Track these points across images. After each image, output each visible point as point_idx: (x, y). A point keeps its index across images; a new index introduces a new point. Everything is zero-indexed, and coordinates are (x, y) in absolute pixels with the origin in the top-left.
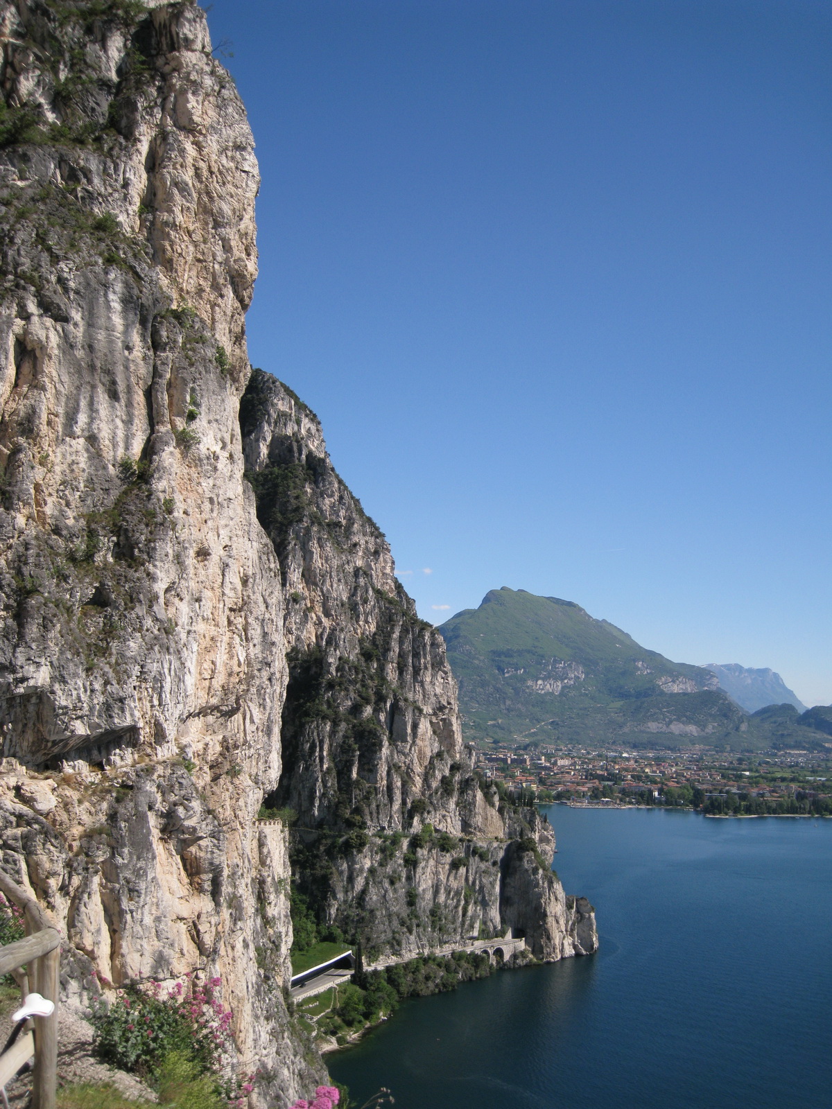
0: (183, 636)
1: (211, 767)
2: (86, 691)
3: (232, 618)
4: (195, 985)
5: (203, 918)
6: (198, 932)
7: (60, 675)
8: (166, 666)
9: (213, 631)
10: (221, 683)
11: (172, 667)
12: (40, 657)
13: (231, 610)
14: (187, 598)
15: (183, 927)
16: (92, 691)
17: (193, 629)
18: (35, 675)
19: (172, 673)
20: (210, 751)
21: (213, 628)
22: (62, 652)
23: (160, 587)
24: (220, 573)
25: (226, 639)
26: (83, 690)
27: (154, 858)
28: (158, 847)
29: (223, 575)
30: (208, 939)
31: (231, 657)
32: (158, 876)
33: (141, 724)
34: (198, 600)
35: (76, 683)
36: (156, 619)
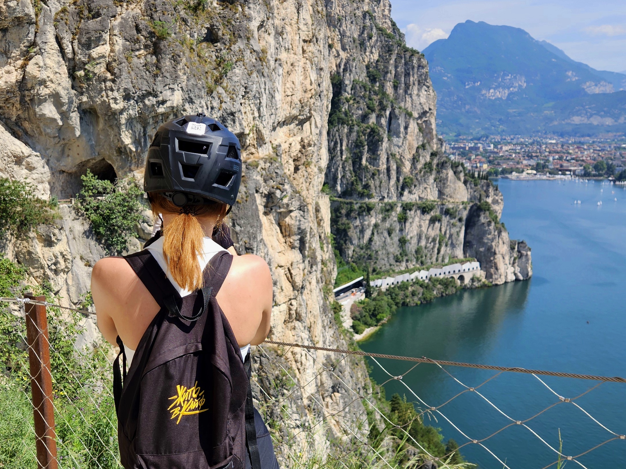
0: (272, 63)
1: (294, 160)
2: (208, 108)
3: (305, 48)
4: (290, 309)
5: (295, 266)
6: (291, 274)
7: (189, 97)
8: (263, 86)
9: (292, 58)
10: (299, 98)
11: (267, 87)
12: (174, 84)
13: (305, 41)
14: (273, 32)
15: (281, 271)
16: (212, 108)
17: (279, 57)
18: (171, 98)
19: (267, 92)
20: (293, 149)
21: (293, 55)
22: (188, 80)
23: (254, 25)
24: (296, 11)
25: (301, 64)
26: (205, 107)
27: (261, 226)
28: (264, 219)
29: (298, 13)
30: (298, 280)
31: (306, 78)
32: (264, 238)
33: (247, 131)
34: (281, 34)
35: (200, 103)
36: (253, 51)
